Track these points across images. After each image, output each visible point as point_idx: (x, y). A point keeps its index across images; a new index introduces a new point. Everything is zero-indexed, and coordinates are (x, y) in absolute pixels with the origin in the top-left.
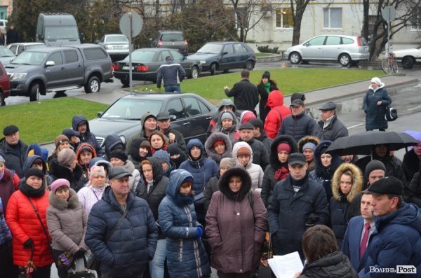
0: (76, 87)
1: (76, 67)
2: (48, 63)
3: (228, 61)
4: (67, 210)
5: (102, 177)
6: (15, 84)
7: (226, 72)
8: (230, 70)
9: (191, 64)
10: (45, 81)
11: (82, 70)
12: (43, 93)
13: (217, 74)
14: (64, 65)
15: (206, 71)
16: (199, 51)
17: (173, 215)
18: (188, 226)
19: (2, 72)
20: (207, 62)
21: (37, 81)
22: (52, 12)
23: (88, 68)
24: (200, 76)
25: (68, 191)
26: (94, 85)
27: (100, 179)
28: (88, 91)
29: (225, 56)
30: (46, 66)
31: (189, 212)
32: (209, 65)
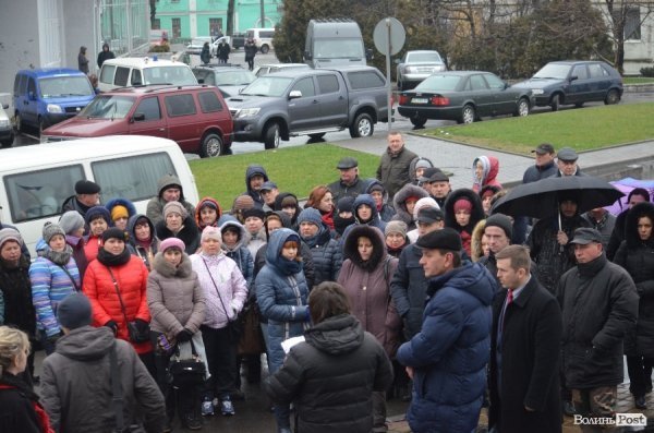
0: (335, 129)
1: (337, 99)
2: (293, 94)
3: (579, 90)
4: (173, 279)
5: (215, 241)
6: (243, 124)
7: (579, 105)
8: (585, 104)
9: (518, 94)
10: (287, 120)
11: (343, 104)
12: (285, 137)
13: (561, 109)
14: (317, 97)
15: (544, 105)
16: (536, 75)
17: (275, 288)
18: (295, 304)
19: (221, 107)
20: (546, 91)
21: (274, 120)
22: (334, 18)
23: (355, 101)
24: (531, 112)
25: (180, 256)
26: (364, 126)
27: (212, 243)
28: (355, 134)
29: (574, 83)
30: (290, 98)
31: (296, 284)
32: (549, 96)
